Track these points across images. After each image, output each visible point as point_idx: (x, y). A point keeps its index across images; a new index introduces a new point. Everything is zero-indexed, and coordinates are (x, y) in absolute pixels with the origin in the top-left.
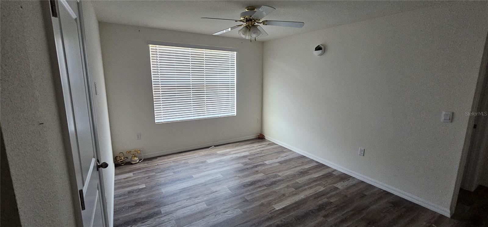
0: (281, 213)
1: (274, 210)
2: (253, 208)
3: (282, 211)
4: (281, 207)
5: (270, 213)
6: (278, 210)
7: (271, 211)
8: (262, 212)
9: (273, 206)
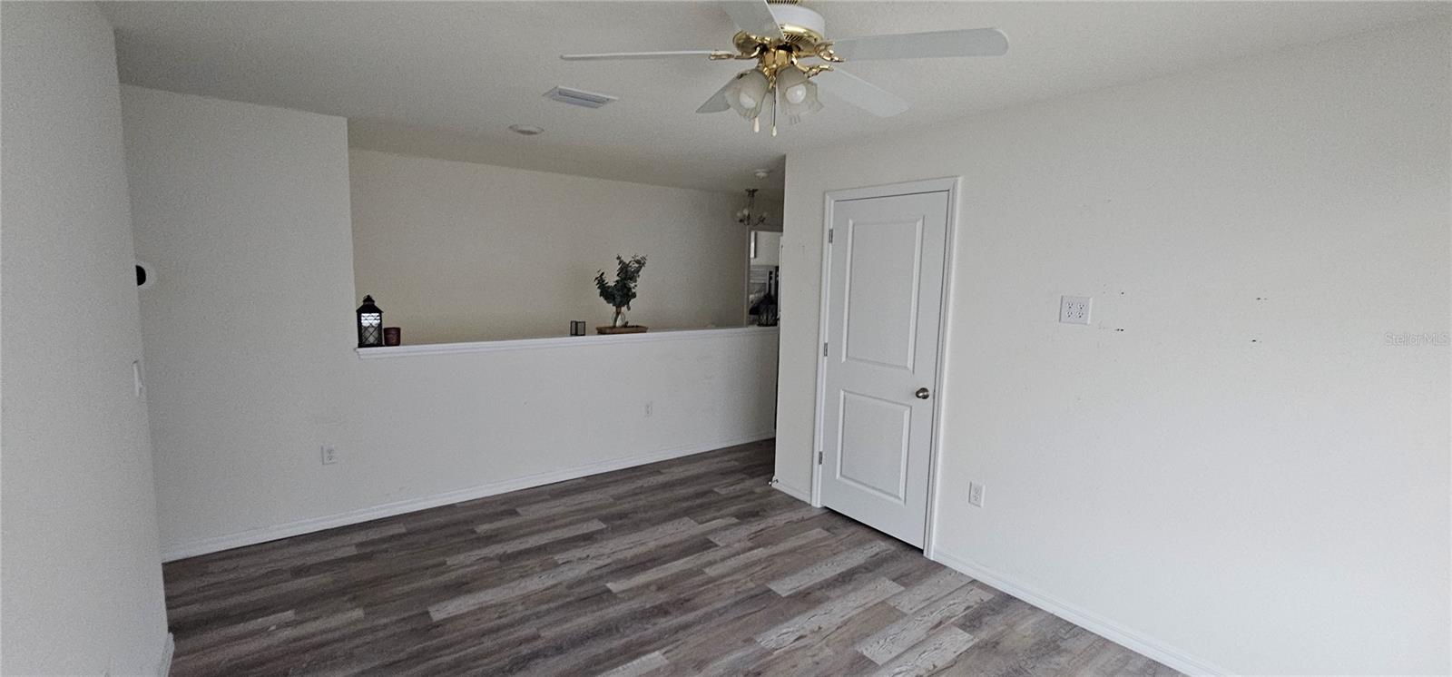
0: (649, 642)
1: (664, 651)
2: (728, 653)
3: (647, 648)
4: (644, 658)
5: (680, 642)
6: (654, 651)
7: (677, 647)
8: (702, 644)
9: (667, 662)
